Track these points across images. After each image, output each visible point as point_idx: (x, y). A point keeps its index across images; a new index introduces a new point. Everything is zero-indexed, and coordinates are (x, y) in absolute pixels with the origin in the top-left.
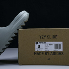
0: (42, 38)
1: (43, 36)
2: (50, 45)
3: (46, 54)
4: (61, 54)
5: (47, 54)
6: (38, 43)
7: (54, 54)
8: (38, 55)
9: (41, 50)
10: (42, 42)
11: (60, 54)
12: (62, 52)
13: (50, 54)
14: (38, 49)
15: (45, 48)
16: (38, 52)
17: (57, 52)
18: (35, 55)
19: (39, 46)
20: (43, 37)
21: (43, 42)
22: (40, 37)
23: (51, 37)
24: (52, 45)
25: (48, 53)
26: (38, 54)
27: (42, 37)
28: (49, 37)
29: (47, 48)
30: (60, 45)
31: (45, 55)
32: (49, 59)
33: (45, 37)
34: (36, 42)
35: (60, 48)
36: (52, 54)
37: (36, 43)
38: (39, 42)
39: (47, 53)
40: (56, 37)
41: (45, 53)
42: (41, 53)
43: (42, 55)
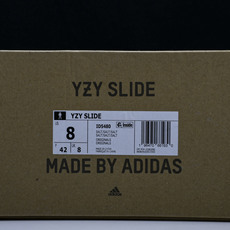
0: (85, 95)
1: (89, 84)
2: (119, 125)
3: (103, 166)
4: (168, 168)
5: (107, 166)
6: (64, 118)
7: (138, 169)
8: (64, 171)
9: (79, 149)
10: (84, 112)
11: (164, 168)
12: (176, 160)
13: (118, 167)
14: (67, 144)
15: (99, 142)
16: (64, 161)
17: (152, 160)
18: (52, 171)
19: (71, 132)
20: (88, 89)
21: (90, 112)
22: (77, 88)
23: (126, 90)
24: (130, 125)
25: (112, 165)
26: (67, 168)
27: (86, 90)
28: (117, 88)
29: (106, 142)
30: (166, 126)
31: (99, 171)
32: (115, 192)
33: (98, 88)
34: (57, 114)
35: (166, 140)
36: (130, 168)
37: (57, 118)
38: (69, 113)
39: (104, 163)
40: (148, 89)
41: (99, 165)
42: (81, 164)
43: (84, 171)
